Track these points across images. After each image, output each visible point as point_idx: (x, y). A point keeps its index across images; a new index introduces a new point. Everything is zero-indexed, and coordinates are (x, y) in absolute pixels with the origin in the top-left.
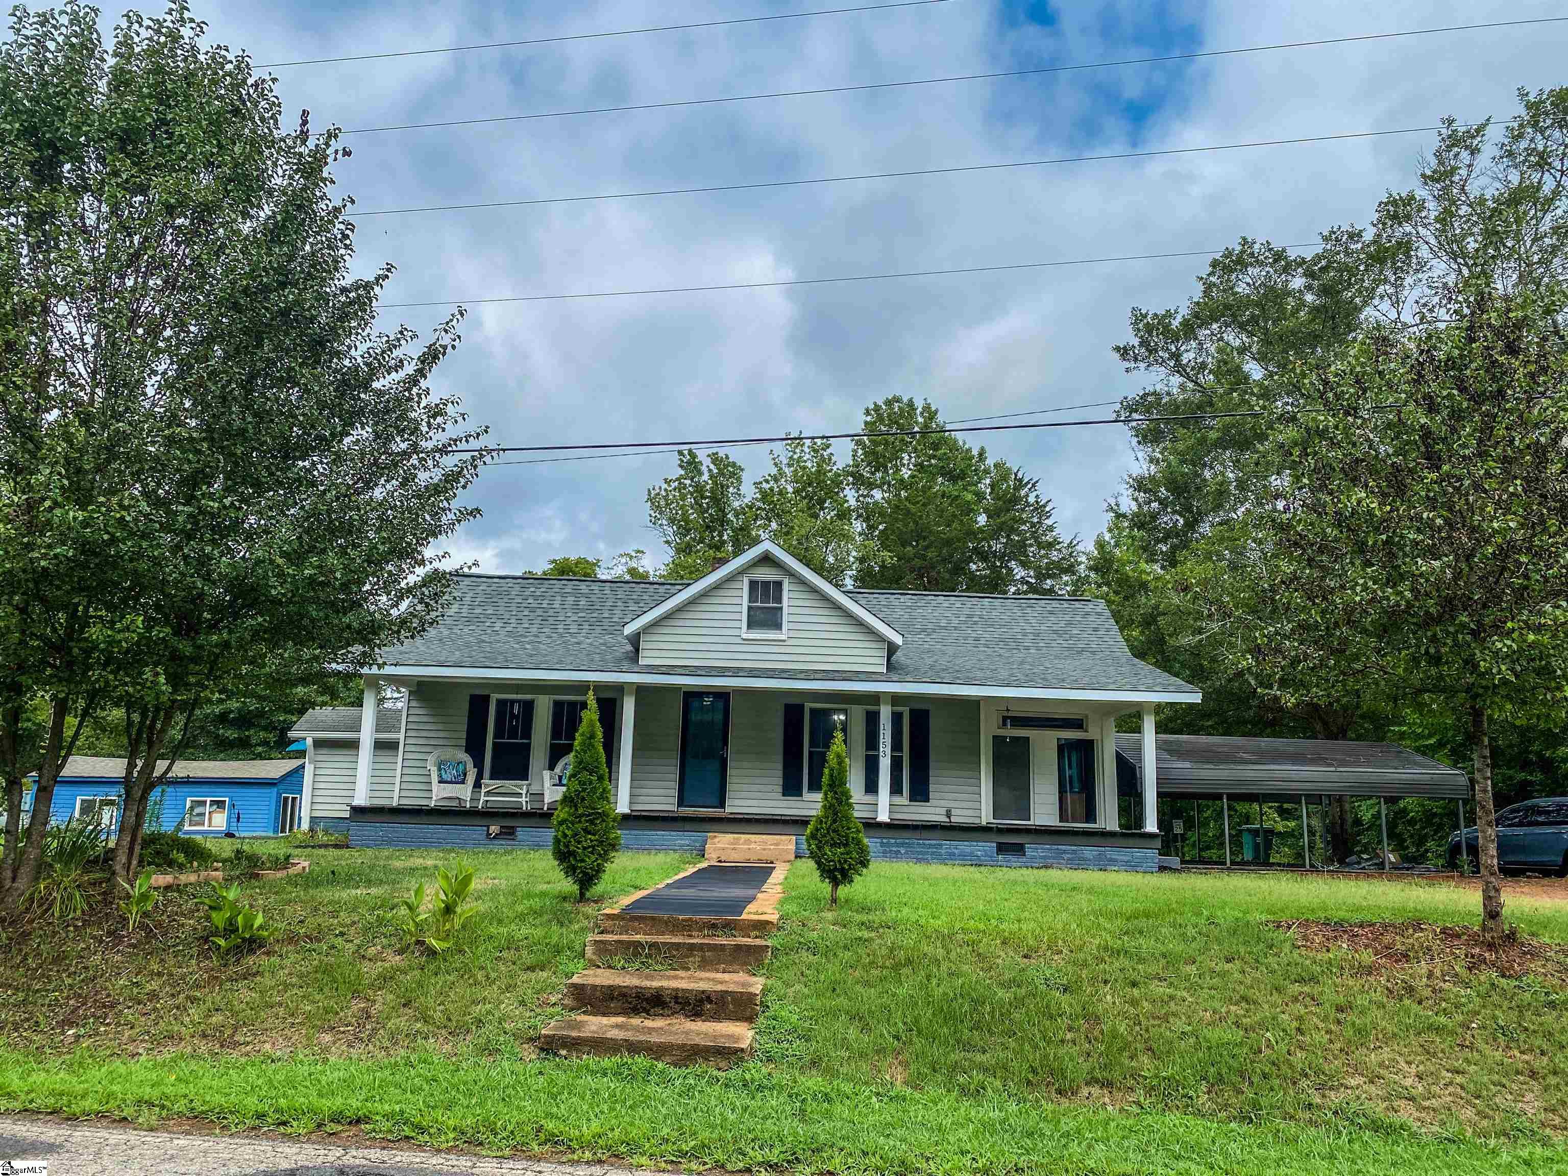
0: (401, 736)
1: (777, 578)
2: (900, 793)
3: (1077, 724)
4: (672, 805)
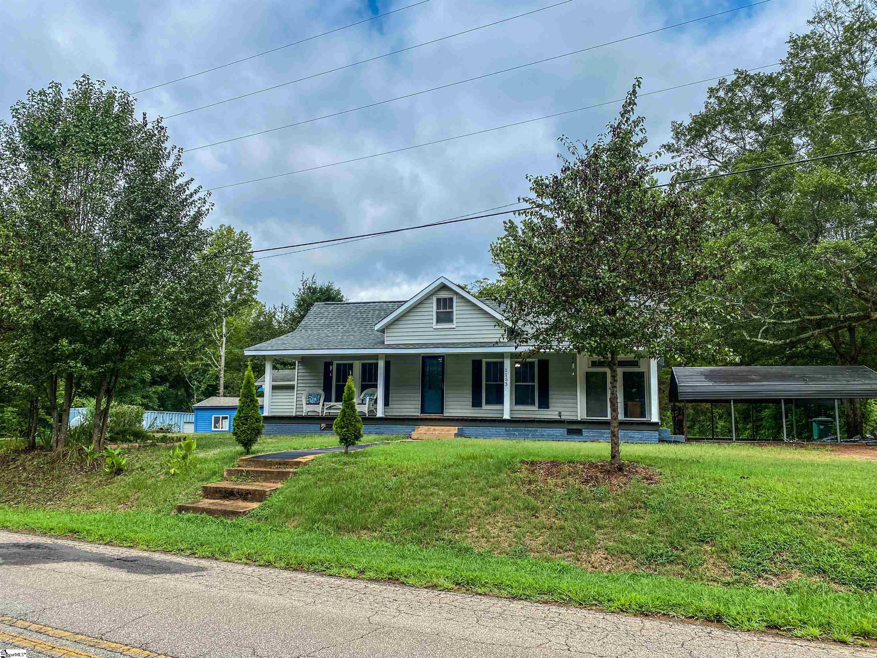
0: (295, 383)
1: (450, 296)
2: (533, 403)
3: (635, 364)
4: (417, 413)
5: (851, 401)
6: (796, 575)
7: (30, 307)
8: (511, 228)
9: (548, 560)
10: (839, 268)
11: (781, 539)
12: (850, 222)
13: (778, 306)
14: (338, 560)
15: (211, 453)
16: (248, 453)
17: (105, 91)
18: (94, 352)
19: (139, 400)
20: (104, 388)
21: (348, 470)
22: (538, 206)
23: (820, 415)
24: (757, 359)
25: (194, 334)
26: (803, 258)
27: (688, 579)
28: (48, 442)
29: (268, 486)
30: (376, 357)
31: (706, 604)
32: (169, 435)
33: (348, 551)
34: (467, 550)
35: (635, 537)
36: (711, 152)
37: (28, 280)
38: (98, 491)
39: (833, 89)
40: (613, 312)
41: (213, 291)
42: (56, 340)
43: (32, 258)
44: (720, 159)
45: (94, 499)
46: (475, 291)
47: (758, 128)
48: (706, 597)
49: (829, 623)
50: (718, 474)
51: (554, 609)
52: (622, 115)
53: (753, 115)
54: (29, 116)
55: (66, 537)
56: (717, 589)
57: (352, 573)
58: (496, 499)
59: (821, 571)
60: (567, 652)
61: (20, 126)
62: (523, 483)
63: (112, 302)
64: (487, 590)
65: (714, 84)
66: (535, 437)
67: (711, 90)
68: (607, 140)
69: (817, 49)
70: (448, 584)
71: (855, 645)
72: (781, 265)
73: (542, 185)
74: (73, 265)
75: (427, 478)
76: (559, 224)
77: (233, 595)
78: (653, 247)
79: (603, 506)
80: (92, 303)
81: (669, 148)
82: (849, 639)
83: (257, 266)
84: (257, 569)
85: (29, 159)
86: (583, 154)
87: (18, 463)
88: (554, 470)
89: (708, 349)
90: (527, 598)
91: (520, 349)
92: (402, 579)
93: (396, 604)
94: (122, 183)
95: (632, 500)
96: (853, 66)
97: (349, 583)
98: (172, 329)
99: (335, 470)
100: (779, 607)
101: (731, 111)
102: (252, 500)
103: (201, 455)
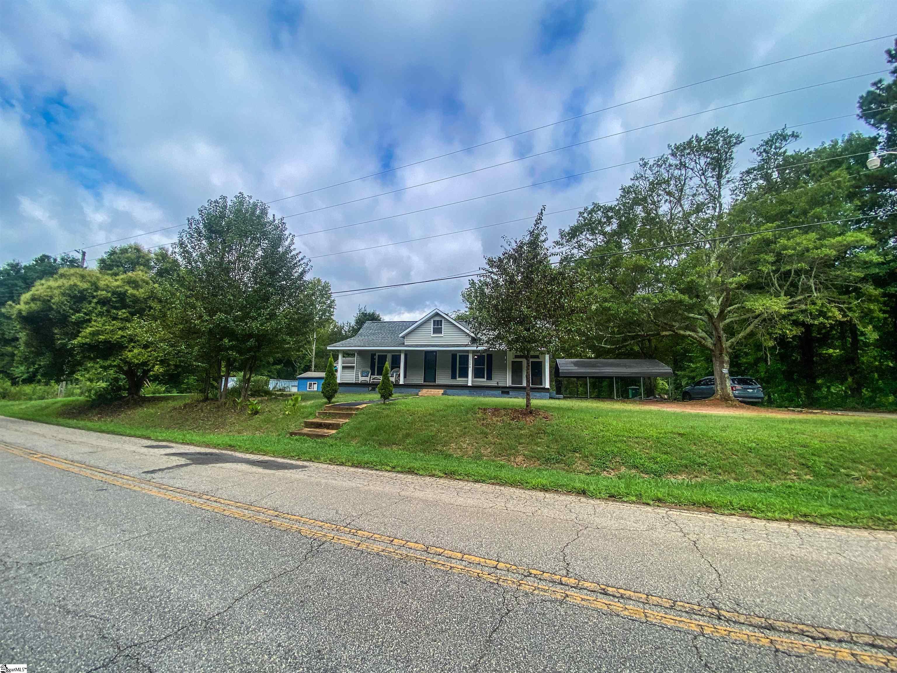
0: (355, 365)
1: (441, 319)
2: (484, 378)
3: (537, 357)
4: (422, 382)
5: (649, 378)
6: (623, 469)
7: (207, 321)
8: (473, 283)
9: (493, 461)
10: (644, 308)
11: (616, 450)
12: (649, 285)
13: (612, 328)
14: (380, 461)
15: (309, 403)
16: (330, 403)
17: (251, 202)
18: (243, 346)
19: (266, 373)
20: (248, 366)
21: (385, 412)
22: (490, 272)
23: (633, 385)
24: (601, 355)
25: (301, 338)
26: (626, 303)
27: (567, 471)
28: (216, 396)
29: (341, 421)
30: (400, 351)
31: (578, 485)
32: (284, 393)
33: (386, 456)
34: (450, 455)
35: (539, 449)
36: (579, 246)
37: (206, 306)
38: (244, 424)
39: (643, 214)
40: (528, 330)
41: (311, 313)
42: (221, 339)
43: (208, 293)
44: (584, 249)
45: (241, 428)
46: (453, 316)
47: (604, 234)
48: (577, 481)
49: (640, 494)
50: (582, 415)
51: (497, 487)
52: (535, 226)
53: (601, 227)
54: (209, 214)
55: (227, 449)
56: (582, 476)
57: (388, 468)
58: (465, 428)
59: (636, 467)
60: (506, 511)
61: (204, 219)
62: (480, 420)
63: (254, 319)
64: (461, 477)
65: (582, 210)
66: (485, 396)
67: (581, 213)
68: (527, 239)
69: (635, 194)
70: (440, 474)
71: (654, 505)
72: (615, 306)
73: (492, 261)
74: (231, 298)
75: (428, 417)
76: (501, 282)
77: (323, 481)
78: (550, 296)
79: (522, 432)
80: (242, 319)
81: (557, 243)
82: (652, 503)
83: (334, 301)
84: (336, 467)
85: (208, 238)
86: (514, 246)
87: (199, 408)
88: (496, 413)
89: (577, 350)
90: (483, 481)
91: (480, 348)
92: (416, 471)
93: (413, 485)
94: (260, 253)
95: (537, 430)
96: (654, 203)
97: (387, 474)
98: (288, 334)
99: (378, 412)
100: (615, 486)
101: (590, 224)
102: (332, 429)
103: (303, 404)
